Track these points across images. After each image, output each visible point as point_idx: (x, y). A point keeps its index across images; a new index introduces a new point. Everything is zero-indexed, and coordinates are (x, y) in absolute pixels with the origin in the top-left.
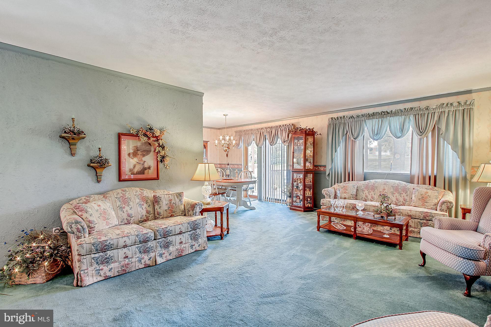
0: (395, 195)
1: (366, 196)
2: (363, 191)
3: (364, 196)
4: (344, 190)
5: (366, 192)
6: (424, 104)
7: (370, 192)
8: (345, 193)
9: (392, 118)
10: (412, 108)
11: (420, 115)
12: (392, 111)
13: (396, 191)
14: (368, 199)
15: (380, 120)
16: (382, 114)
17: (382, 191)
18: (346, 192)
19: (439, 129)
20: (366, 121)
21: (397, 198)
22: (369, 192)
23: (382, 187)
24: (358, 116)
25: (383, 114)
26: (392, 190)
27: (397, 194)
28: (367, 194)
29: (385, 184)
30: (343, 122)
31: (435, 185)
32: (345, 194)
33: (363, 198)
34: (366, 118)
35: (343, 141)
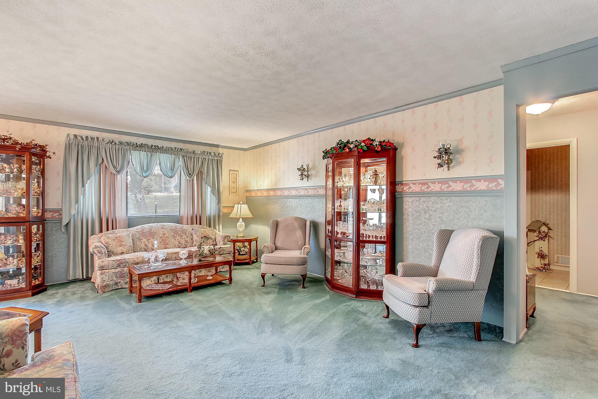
0: (177, 239)
1: (146, 245)
2: (140, 239)
3: (143, 246)
4: (118, 242)
5: (145, 240)
6: (190, 147)
7: (150, 240)
8: (121, 245)
9: (162, 154)
10: (181, 149)
11: (188, 157)
12: (163, 147)
13: (176, 235)
14: (149, 248)
15: (149, 154)
16: (151, 147)
17: (162, 236)
18: (123, 245)
19: (202, 173)
20: (132, 151)
21: (179, 242)
22: (148, 240)
23: (161, 232)
24: (121, 143)
25: (153, 147)
26: (172, 234)
27: (178, 237)
28: (147, 243)
29: (162, 228)
30: (96, 145)
31: (200, 224)
32: (121, 248)
33: (141, 248)
34: (131, 148)
35: (96, 174)
